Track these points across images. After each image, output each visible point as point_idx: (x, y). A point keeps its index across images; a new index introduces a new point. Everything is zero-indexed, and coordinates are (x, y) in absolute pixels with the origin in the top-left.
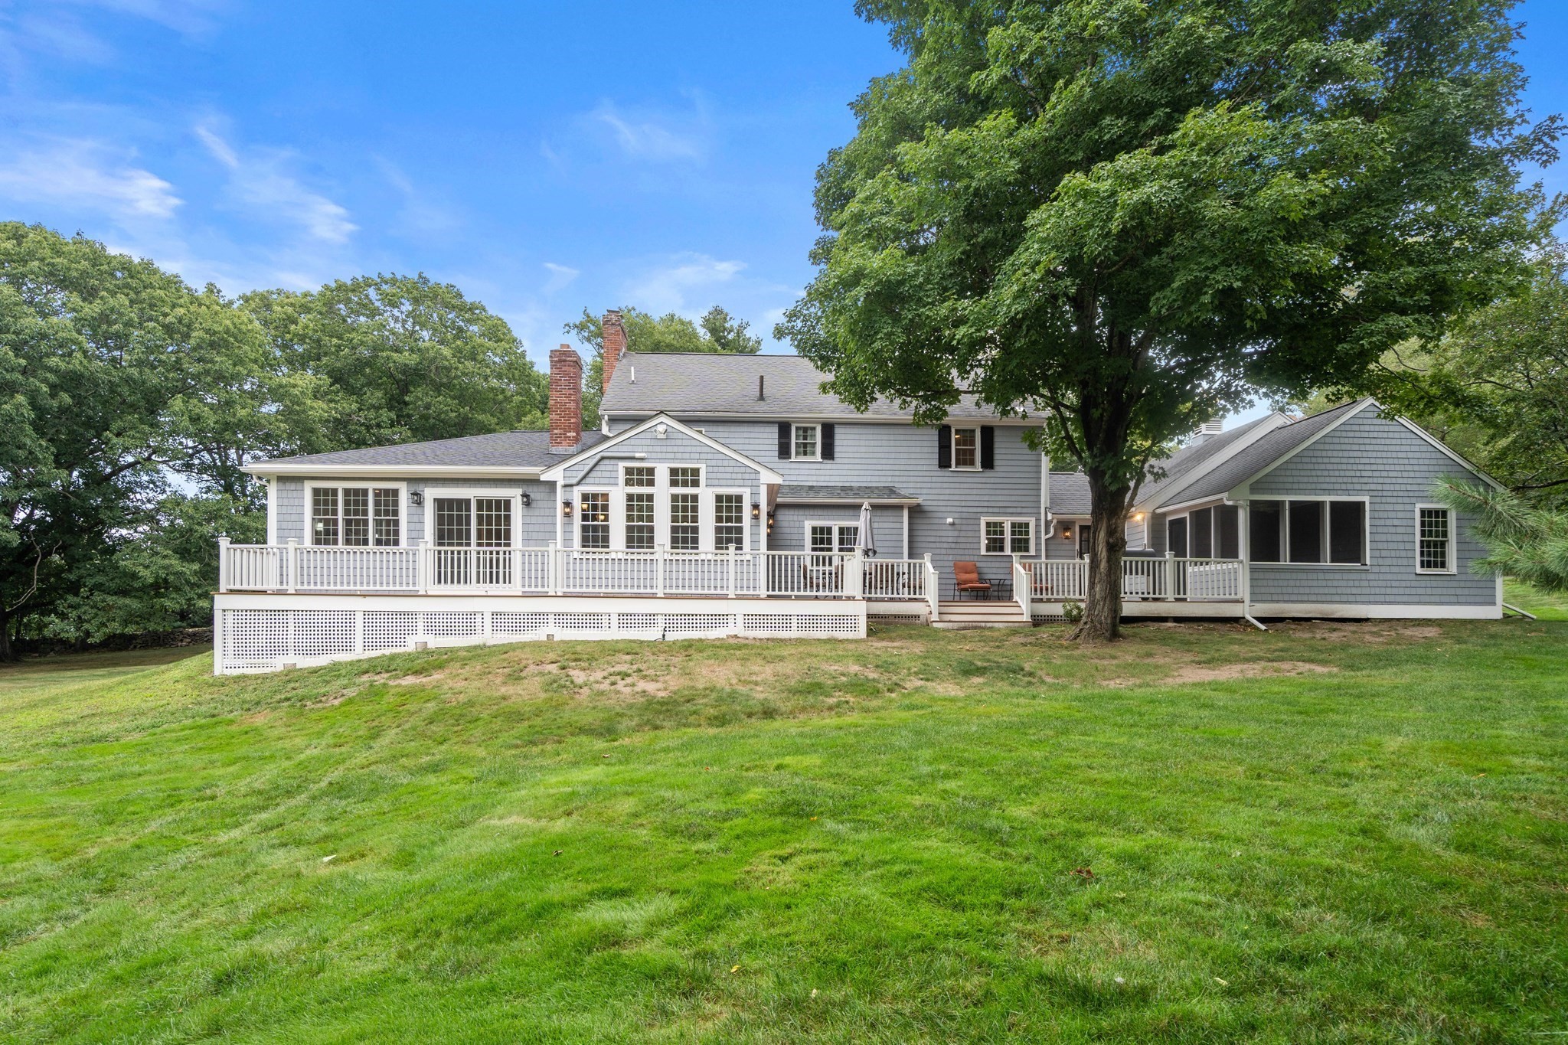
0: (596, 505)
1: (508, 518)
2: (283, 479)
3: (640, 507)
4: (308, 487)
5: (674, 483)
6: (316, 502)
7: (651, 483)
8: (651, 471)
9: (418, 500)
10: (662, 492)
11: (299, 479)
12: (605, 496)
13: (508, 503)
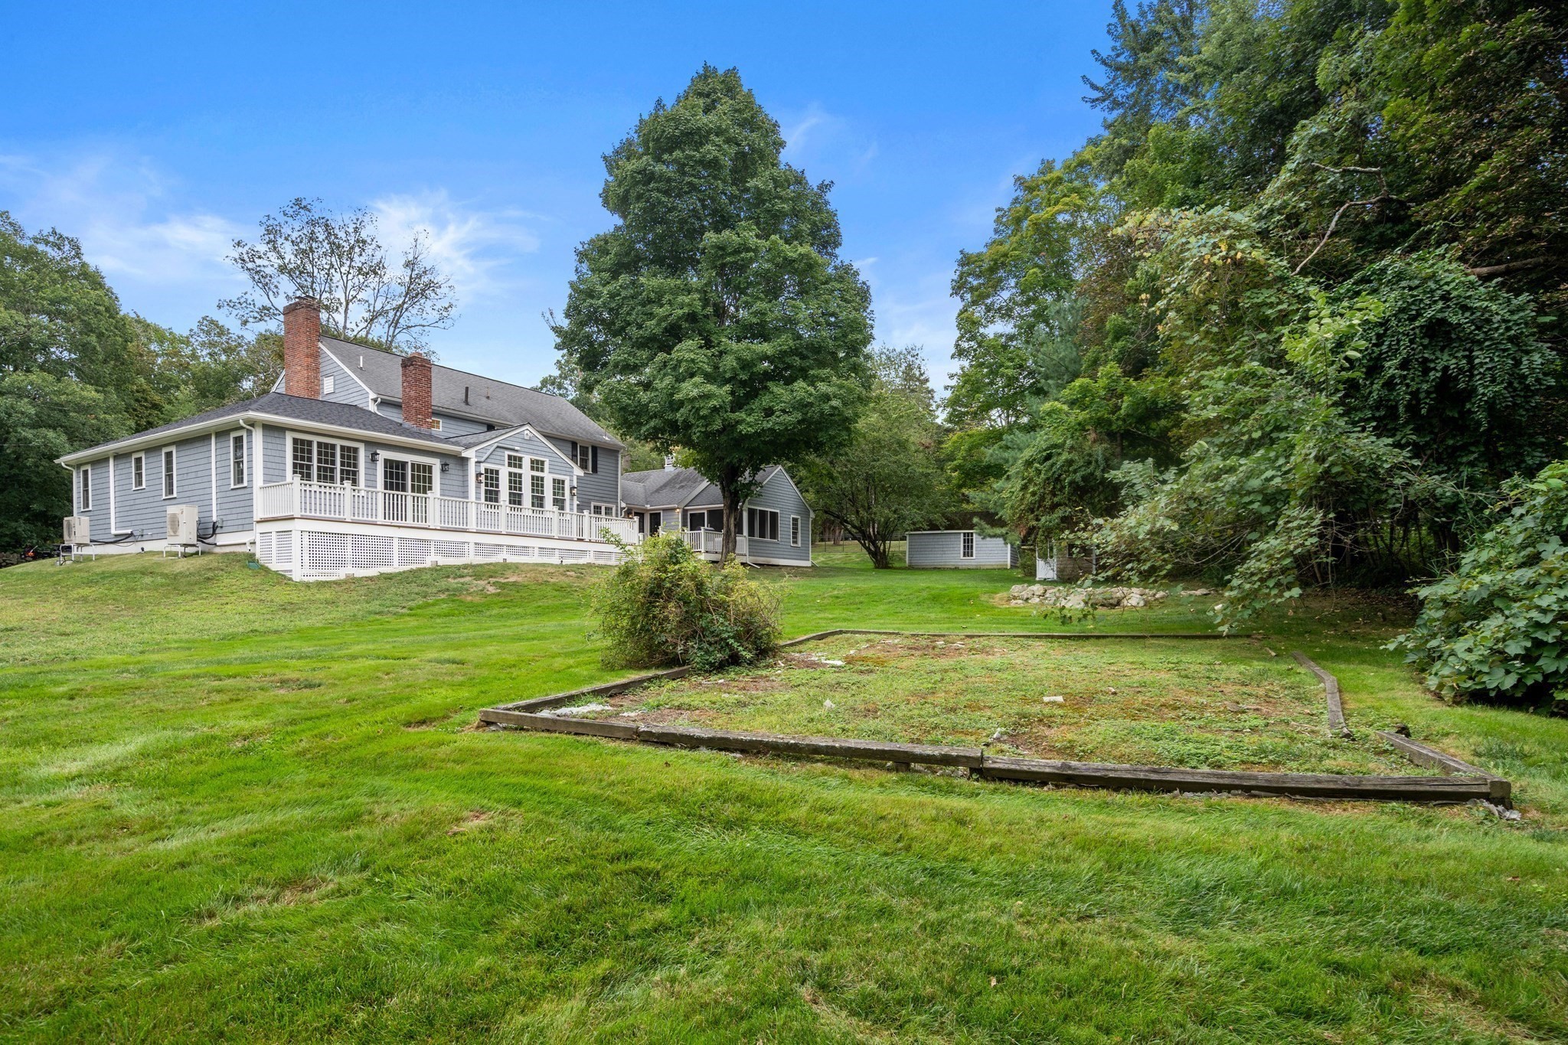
0: (492, 477)
1: (430, 478)
2: (269, 428)
3: (515, 481)
4: (289, 438)
5: (532, 468)
6: (295, 450)
7: (520, 467)
8: (520, 459)
9: (373, 459)
10: (527, 473)
11: (280, 430)
12: (497, 472)
13: (430, 468)
